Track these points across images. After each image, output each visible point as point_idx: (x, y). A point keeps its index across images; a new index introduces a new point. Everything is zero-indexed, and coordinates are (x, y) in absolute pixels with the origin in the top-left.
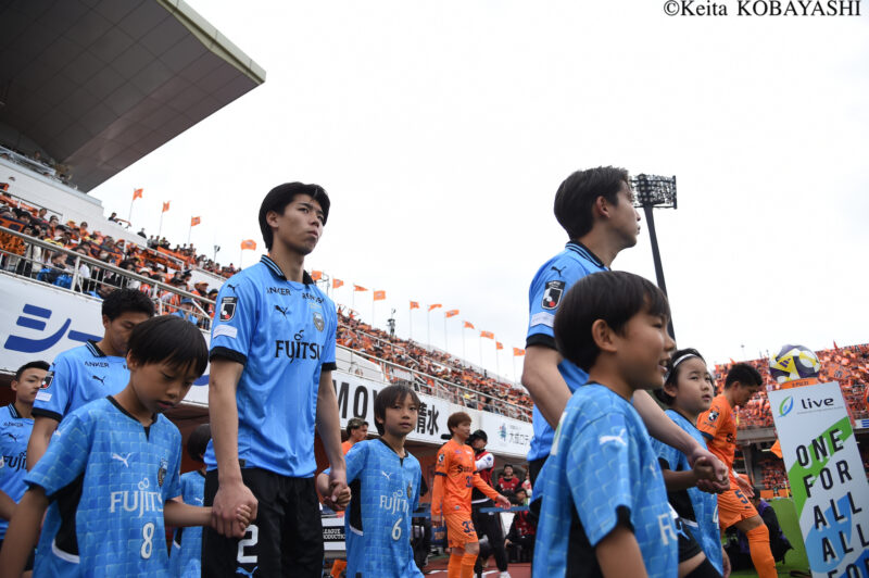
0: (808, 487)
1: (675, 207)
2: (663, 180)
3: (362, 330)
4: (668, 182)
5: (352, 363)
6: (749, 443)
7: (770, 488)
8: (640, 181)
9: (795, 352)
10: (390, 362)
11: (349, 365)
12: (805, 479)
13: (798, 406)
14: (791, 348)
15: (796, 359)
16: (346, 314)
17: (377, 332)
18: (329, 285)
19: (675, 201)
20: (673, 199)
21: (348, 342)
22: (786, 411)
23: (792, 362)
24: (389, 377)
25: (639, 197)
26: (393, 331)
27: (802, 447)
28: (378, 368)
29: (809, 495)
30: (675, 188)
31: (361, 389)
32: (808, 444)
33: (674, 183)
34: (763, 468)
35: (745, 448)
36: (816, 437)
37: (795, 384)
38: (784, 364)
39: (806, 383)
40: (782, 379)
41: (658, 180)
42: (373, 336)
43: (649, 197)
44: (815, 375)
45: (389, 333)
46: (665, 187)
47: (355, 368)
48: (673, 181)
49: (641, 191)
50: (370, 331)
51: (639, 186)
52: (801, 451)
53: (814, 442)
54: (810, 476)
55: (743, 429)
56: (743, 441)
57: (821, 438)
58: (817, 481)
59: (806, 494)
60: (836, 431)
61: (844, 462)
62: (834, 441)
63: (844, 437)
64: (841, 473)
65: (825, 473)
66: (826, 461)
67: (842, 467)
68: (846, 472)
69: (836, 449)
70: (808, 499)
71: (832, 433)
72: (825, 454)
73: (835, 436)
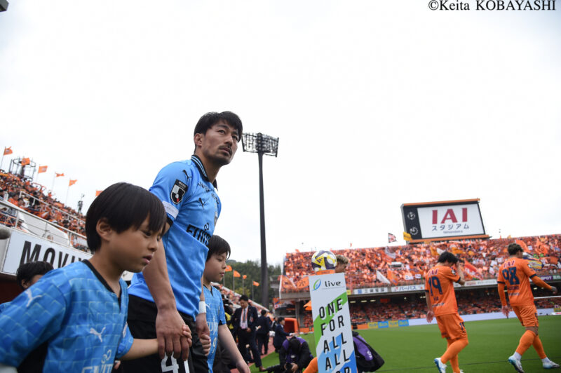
0: (323, 329)
1: (276, 156)
2: (271, 139)
3: (56, 206)
4: (274, 140)
5: (46, 231)
6: (299, 300)
7: (307, 327)
8: (258, 137)
9: (325, 255)
10: (75, 233)
11: (44, 232)
12: (322, 325)
13: (323, 284)
14: (323, 252)
15: (325, 258)
16: (46, 193)
17: (69, 209)
18: (35, 171)
19: (276, 152)
20: (276, 151)
21: (44, 214)
22: (317, 288)
23: (323, 260)
24: (73, 243)
25: (256, 146)
26: (80, 209)
27: (322, 308)
28: (66, 235)
29: (323, 334)
30: (277, 145)
31: (51, 250)
32: (325, 306)
33: (278, 142)
34: (305, 315)
35: (297, 303)
36: (330, 302)
37: (323, 272)
38: (319, 261)
39: (329, 273)
40: (317, 269)
41: (268, 138)
42: (65, 212)
43: (262, 147)
44: (333, 268)
45: (77, 211)
46: (272, 143)
47: (48, 234)
48: (277, 141)
49: (258, 143)
50: (63, 207)
51: (257, 140)
52: (322, 310)
53: (329, 305)
54: (324, 324)
55: (297, 292)
56: (297, 299)
57: (332, 303)
58: (327, 327)
59: (321, 333)
60: (340, 299)
61: (341, 316)
62: (338, 305)
63: (344, 303)
64: (339, 322)
65: (332, 322)
66: (333, 315)
67: (341, 319)
68: (342, 322)
69: (339, 309)
70: (322, 337)
71: (338, 301)
72: (333, 312)
73: (339, 302)
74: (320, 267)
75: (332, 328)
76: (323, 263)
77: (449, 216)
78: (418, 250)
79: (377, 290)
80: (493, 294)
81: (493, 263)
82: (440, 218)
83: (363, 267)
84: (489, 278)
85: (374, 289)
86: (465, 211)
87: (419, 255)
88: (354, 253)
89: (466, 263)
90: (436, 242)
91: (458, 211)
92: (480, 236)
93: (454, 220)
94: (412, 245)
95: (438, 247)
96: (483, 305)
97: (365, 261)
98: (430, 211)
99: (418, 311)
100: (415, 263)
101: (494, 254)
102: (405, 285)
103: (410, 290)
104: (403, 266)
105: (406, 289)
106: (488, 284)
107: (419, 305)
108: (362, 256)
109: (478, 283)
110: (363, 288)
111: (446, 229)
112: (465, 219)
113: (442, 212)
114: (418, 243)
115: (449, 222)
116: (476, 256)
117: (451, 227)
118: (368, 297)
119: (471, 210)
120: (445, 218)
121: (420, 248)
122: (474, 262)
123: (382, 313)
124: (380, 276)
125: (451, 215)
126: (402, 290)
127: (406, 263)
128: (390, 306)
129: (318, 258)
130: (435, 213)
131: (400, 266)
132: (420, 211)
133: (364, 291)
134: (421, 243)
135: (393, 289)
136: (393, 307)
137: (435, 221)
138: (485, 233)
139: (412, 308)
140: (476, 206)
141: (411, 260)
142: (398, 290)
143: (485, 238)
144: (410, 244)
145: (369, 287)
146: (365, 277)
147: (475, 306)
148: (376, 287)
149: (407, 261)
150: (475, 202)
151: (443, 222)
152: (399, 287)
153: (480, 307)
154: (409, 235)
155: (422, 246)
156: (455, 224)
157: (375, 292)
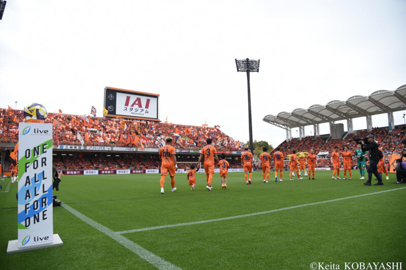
0: (26, 167)
9: (38, 107)
12: (26, 164)
13: (32, 131)
14: (36, 105)
15: (37, 110)
22: (26, 132)
23: (35, 111)
27: (29, 150)
32: (32, 149)
35: (4, 151)
36: (36, 146)
37: (33, 121)
38: (31, 111)
39: (39, 122)
40: (28, 118)
53: (35, 148)
54: (28, 163)
57: (38, 147)
58: (31, 165)
59: (25, 170)
60: (46, 144)
61: (45, 158)
62: (43, 149)
63: (48, 148)
64: (42, 162)
65: (36, 162)
66: (37, 157)
67: (44, 160)
68: (45, 162)
69: (43, 152)
70: (25, 173)
71: (43, 145)
72: (38, 154)
73: (45, 147)
74: (31, 116)
75: (36, 167)
76: (34, 114)
77: (137, 103)
78: (111, 122)
79: (75, 147)
80: (154, 157)
81: (159, 138)
82: (131, 102)
83: (67, 128)
84: (154, 148)
85: (73, 147)
86: (148, 101)
87: (111, 126)
88: (62, 117)
89: (142, 135)
90: (124, 118)
91: (144, 100)
92: (154, 120)
93: (140, 106)
94: (108, 118)
95: (125, 122)
96: (147, 164)
97: (70, 124)
98: (125, 96)
99: (104, 165)
100: (107, 131)
101: (160, 132)
102: (97, 145)
103: (100, 149)
104: (98, 132)
105: (97, 148)
106: (153, 151)
107: (105, 161)
108: (67, 120)
109: (146, 150)
110: (64, 144)
111: (134, 111)
112: (147, 107)
113: (133, 98)
114: (112, 118)
115: (136, 106)
116: (149, 132)
117: (137, 110)
118: (67, 152)
119: (153, 101)
120: (134, 103)
121: (113, 121)
122: (147, 136)
123: (77, 164)
124: (79, 137)
125: (138, 102)
126: (94, 149)
127: (100, 130)
128: (83, 160)
129: (30, 109)
130: (128, 99)
131: (96, 132)
132: (118, 95)
133: (64, 147)
134: (114, 118)
135: (88, 148)
136: (86, 160)
137: (127, 104)
138: (157, 118)
139: (100, 163)
140: (156, 99)
141: (105, 129)
142: (91, 149)
143: (157, 121)
144: (106, 117)
145: (69, 144)
146: (68, 136)
147: (142, 164)
148: (75, 145)
149: (102, 129)
150: (156, 97)
151: (132, 106)
152: (92, 147)
153: (144, 166)
154: (107, 111)
155: (115, 120)
156: (140, 109)
157: (73, 148)
